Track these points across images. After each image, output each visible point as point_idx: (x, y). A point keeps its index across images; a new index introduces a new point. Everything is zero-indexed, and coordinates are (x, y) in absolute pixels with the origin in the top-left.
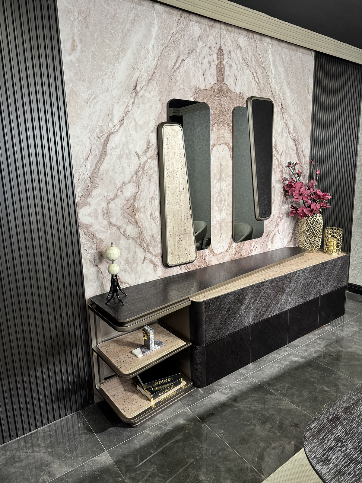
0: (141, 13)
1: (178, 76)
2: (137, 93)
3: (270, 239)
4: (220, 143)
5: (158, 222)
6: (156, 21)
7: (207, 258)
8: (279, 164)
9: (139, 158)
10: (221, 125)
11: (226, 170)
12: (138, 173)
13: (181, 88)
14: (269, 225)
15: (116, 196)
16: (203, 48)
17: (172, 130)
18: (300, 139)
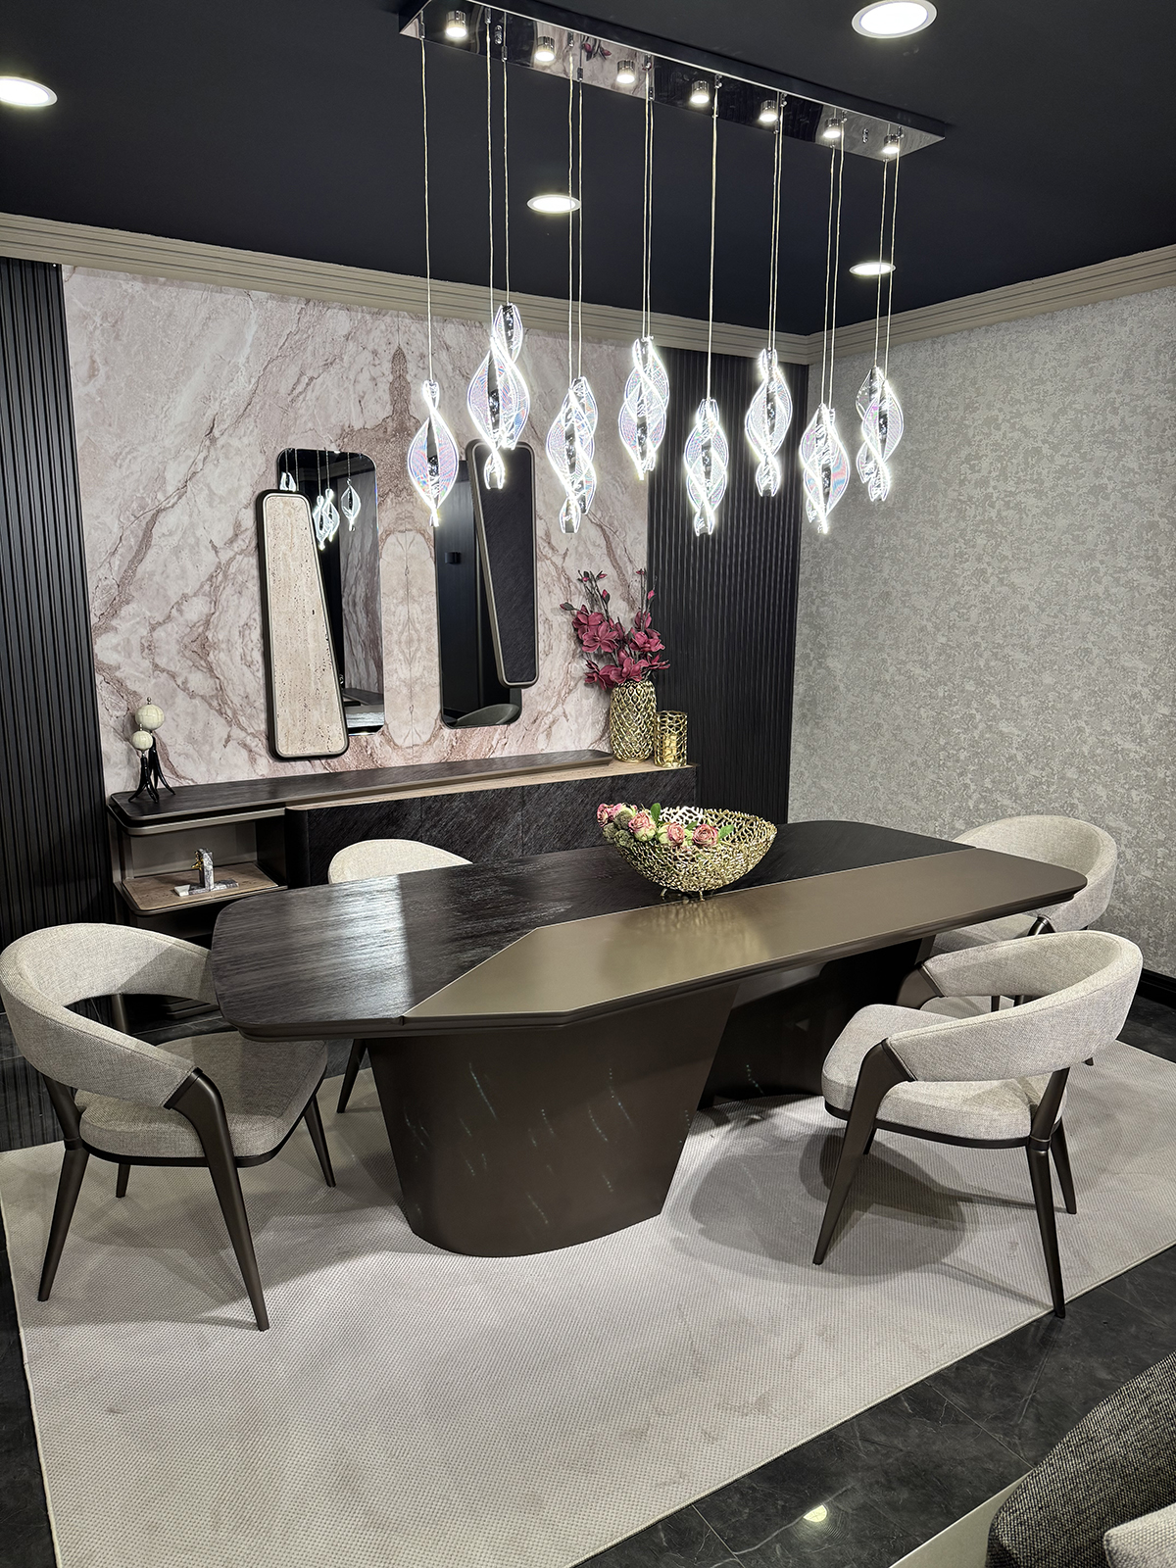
0: (223, 304)
1: (301, 408)
2: (213, 441)
3: (541, 730)
4: (402, 528)
5: (258, 670)
6: (254, 314)
7: (378, 751)
8: (559, 575)
9: (216, 552)
10: (404, 493)
11: (419, 582)
12: (214, 580)
13: (308, 428)
14: (538, 698)
15: (169, 618)
16: (358, 353)
17: (285, 503)
18: (616, 523)
